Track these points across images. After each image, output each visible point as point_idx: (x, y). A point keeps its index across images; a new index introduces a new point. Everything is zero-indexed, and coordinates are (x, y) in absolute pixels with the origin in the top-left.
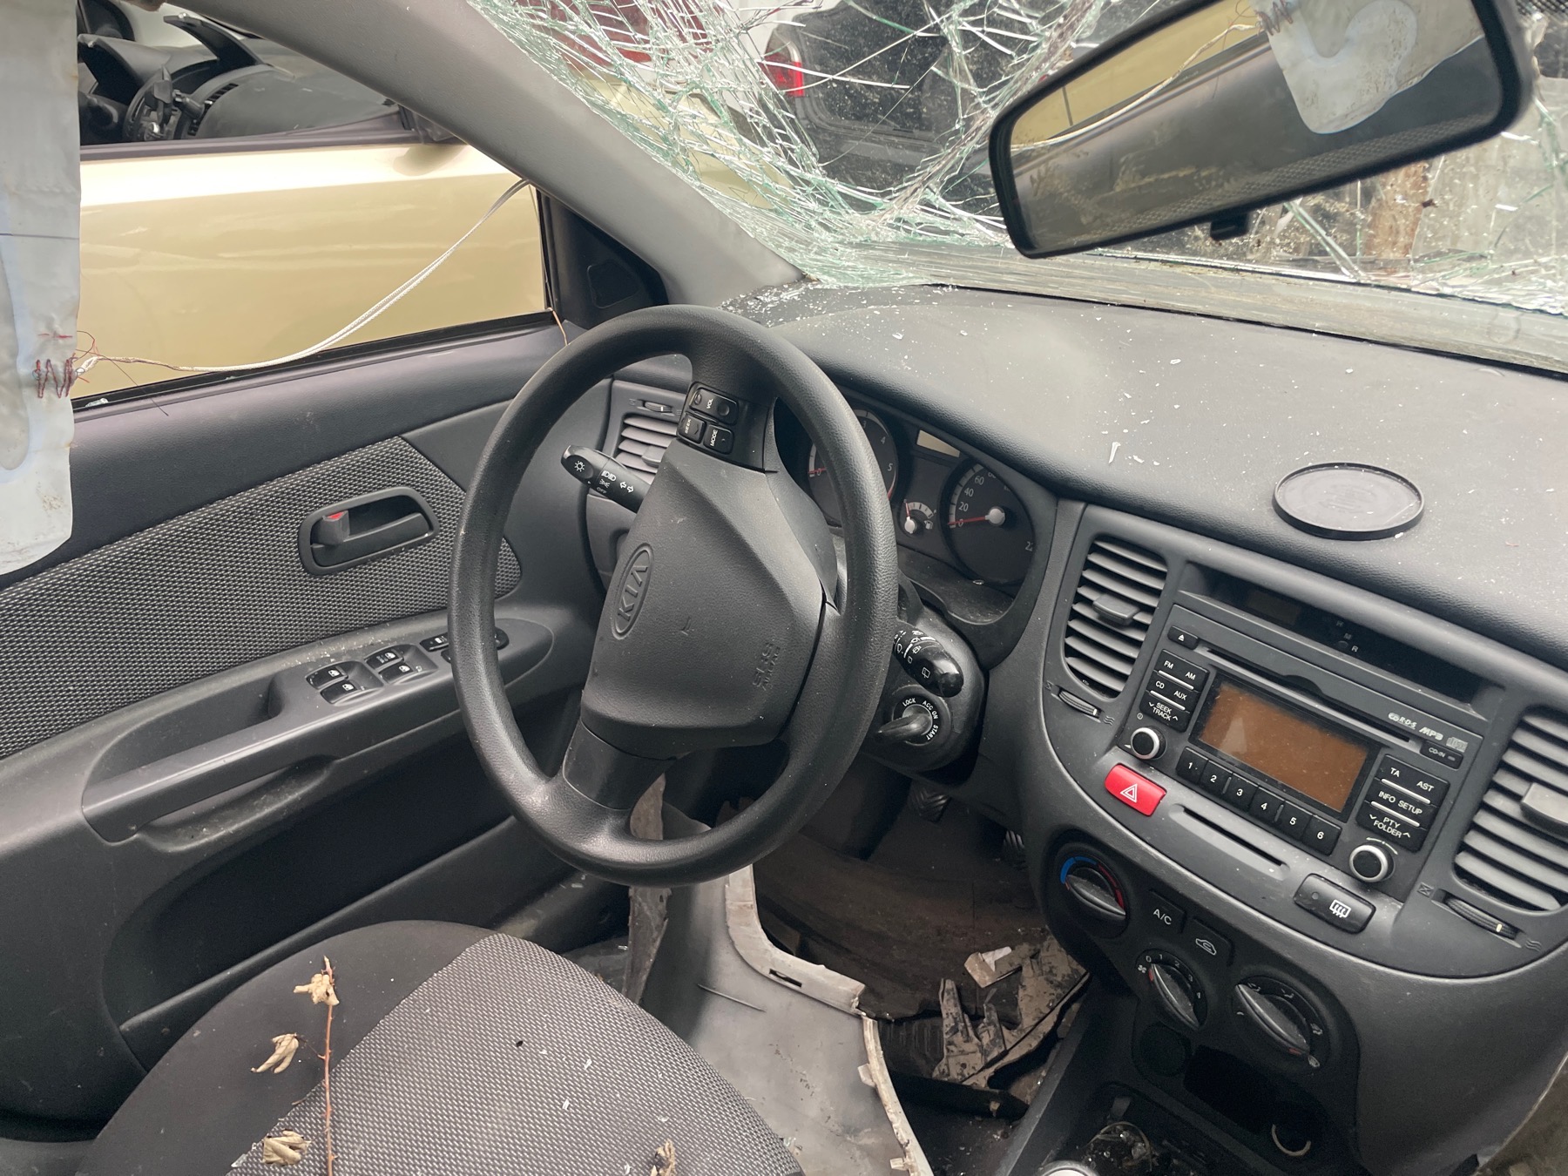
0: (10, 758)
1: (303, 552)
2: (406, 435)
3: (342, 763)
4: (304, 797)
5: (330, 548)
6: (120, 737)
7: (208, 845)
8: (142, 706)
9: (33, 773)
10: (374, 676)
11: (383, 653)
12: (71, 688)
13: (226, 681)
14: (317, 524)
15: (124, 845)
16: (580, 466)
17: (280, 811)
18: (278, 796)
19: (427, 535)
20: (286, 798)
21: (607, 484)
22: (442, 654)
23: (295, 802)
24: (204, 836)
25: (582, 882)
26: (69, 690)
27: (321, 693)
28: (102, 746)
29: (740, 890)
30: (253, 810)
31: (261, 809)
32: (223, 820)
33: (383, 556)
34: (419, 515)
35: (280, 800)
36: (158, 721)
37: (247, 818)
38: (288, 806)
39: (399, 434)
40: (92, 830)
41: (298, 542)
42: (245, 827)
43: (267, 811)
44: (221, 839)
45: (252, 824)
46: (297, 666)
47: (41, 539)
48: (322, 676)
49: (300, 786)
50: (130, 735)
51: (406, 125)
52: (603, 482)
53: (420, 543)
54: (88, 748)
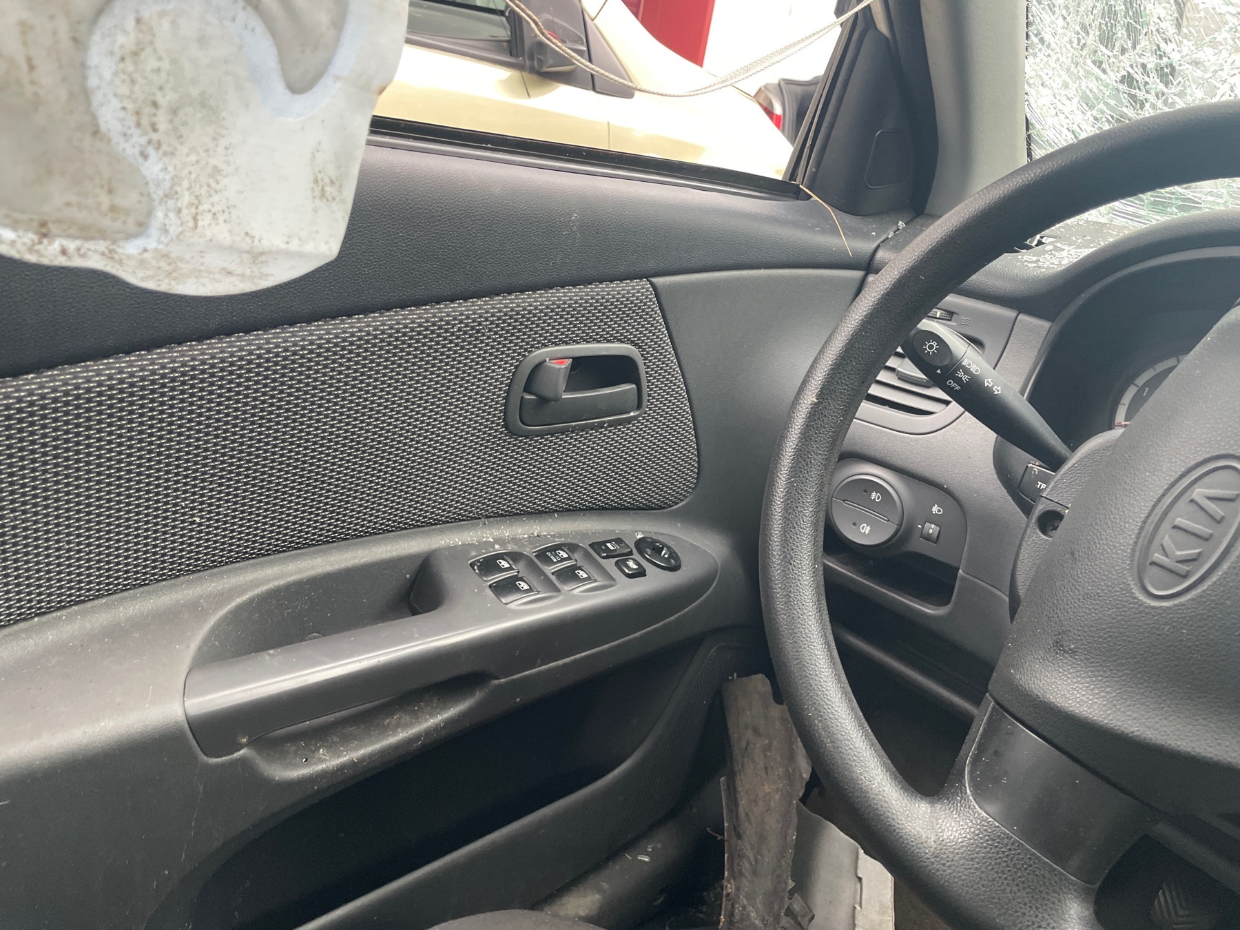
0: (89, 605)
1: (512, 400)
2: (654, 280)
3: (501, 686)
4: (449, 722)
5: (543, 400)
6: (239, 600)
7: (324, 774)
8: (272, 563)
9: (116, 634)
10: (547, 578)
11: (555, 549)
12: (198, 520)
13: (374, 549)
14: (539, 366)
15: (223, 765)
16: (931, 347)
17: (417, 738)
18: (416, 716)
19: (632, 414)
20: (427, 720)
21: (965, 378)
22: (617, 563)
23: (436, 728)
24: (321, 761)
25: (647, 854)
26: (193, 523)
27: (490, 586)
28: (215, 611)
29: (875, 917)
30: (384, 730)
31: (395, 731)
32: (346, 740)
33: (592, 427)
34: (634, 386)
35: (419, 723)
36: (288, 587)
37: (377, 742)
38: (428, 733)
39: (647, 276)
40: (190, 736)
41: (509, 385)
42: (371, 756)
43: (402, 735)
44: (342, 768)
45: (383, 752)
46: (456, 547)
47: (294, 246)
48: (488, 565)
49: (445, 708)
50: (251, 600)
51: (514, 52)
52: (961, 374)
53: (620, 422)
54: (196, 609)
